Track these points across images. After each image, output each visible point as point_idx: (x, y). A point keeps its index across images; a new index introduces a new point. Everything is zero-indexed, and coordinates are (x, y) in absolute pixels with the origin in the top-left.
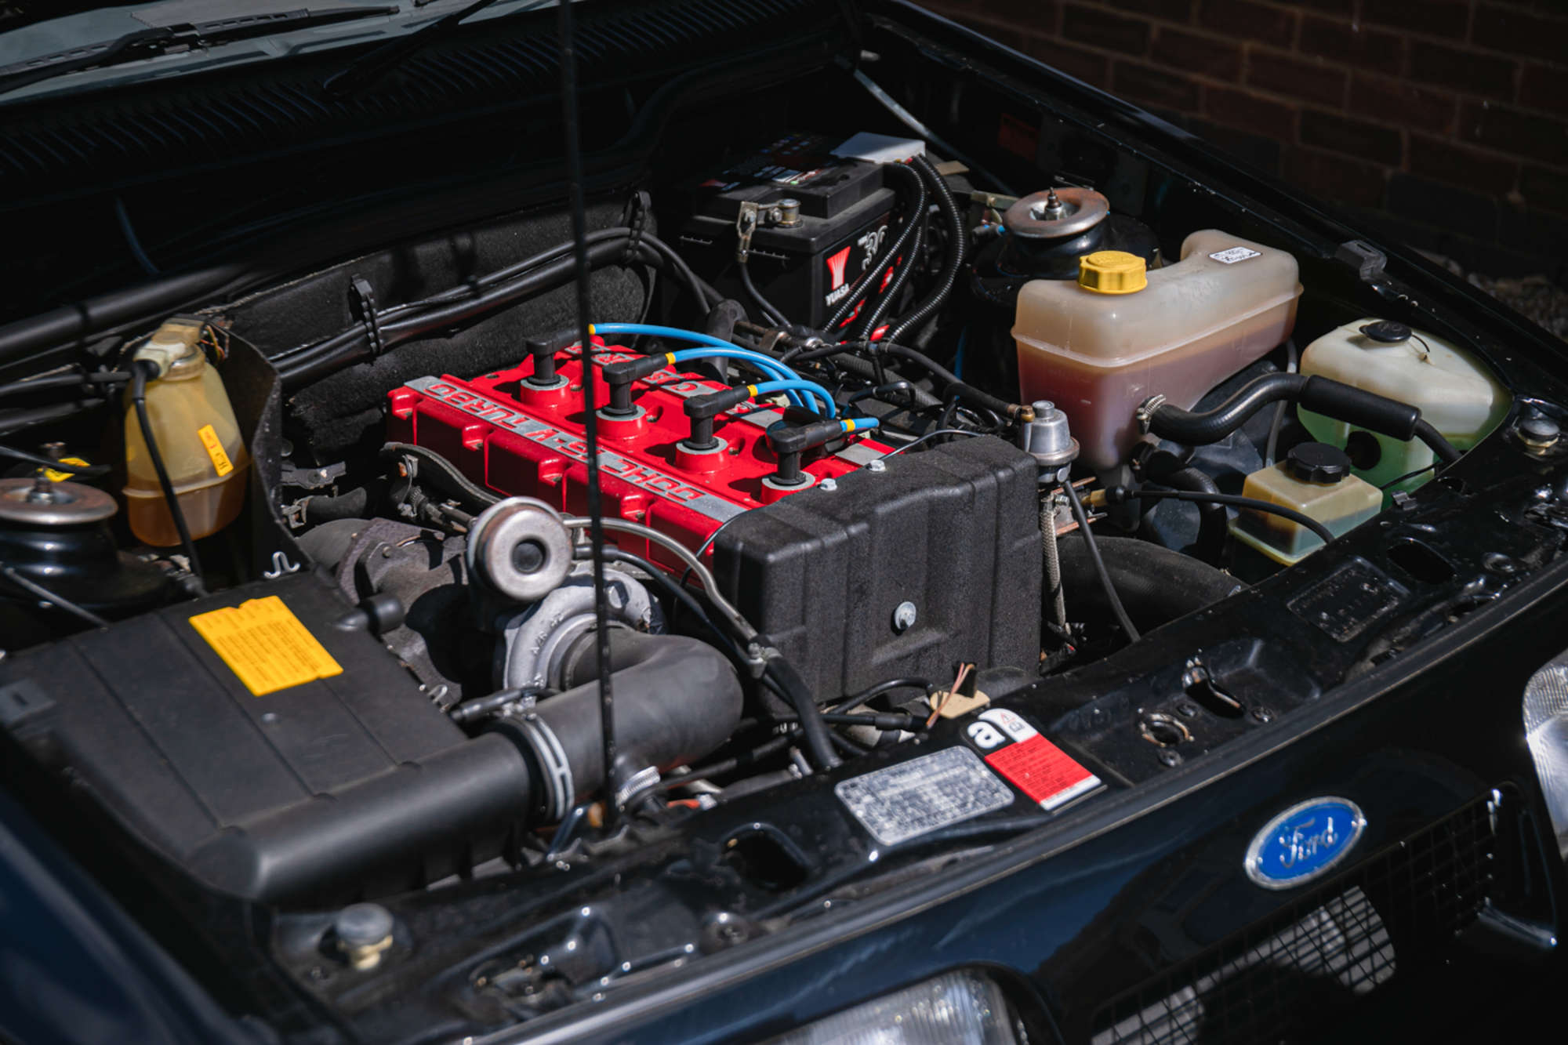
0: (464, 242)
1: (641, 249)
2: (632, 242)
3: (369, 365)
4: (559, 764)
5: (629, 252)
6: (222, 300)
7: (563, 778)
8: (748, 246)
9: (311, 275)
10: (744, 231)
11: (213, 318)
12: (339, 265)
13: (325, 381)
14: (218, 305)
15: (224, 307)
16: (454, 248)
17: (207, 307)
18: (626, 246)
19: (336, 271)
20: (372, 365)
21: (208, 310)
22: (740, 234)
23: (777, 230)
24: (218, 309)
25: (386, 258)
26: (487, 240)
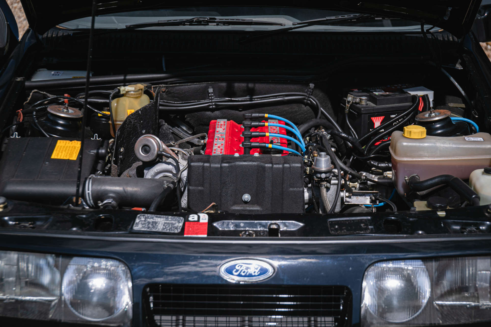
0: (251, 85)
1: (310, 101)
2: (307, 98)
3: (212, 113)
4: (88, 190)
5: (306, 101)
6: (166, 83)
7: (89, 193)
8: (348, 108)
9: (196, 83)
10: (348, 103)
11: (162, 87)
12: (205, 83)
13: (196, 113)
14: (164, 84)
15: (166, 86)
16: (247, 86)
17: (161, 84)
18: (304, 99)
19: (204, 84)
20: (213, 113)
21: (161, 85)
22: (347, 104)
23: (358, 105)
24: (164, 85)
25: (224, 84)
26: (258, 86)
